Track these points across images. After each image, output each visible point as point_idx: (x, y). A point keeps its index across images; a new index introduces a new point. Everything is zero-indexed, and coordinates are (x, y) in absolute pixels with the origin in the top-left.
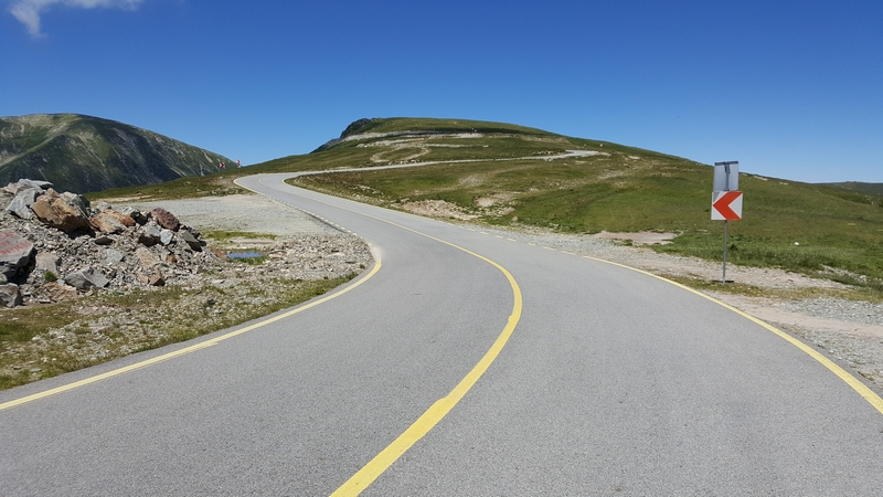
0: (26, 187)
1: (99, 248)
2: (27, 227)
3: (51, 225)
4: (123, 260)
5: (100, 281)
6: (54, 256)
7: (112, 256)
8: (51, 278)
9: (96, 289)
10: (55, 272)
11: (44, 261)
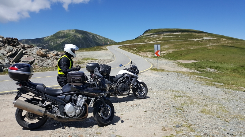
0: (36, 49)
1: (47, 60)
2: (34, 56)
3: (39, 55)
4: (51, 62)
5: (45, 65)
6: (38, 61)
7: (49, 61)
8: (36, 64)
9: (44, 67)
10: (37, 64)
11: (36, 62)
